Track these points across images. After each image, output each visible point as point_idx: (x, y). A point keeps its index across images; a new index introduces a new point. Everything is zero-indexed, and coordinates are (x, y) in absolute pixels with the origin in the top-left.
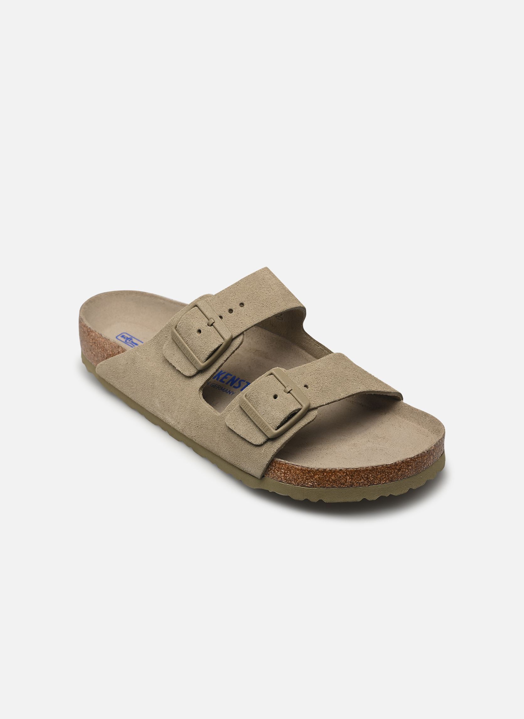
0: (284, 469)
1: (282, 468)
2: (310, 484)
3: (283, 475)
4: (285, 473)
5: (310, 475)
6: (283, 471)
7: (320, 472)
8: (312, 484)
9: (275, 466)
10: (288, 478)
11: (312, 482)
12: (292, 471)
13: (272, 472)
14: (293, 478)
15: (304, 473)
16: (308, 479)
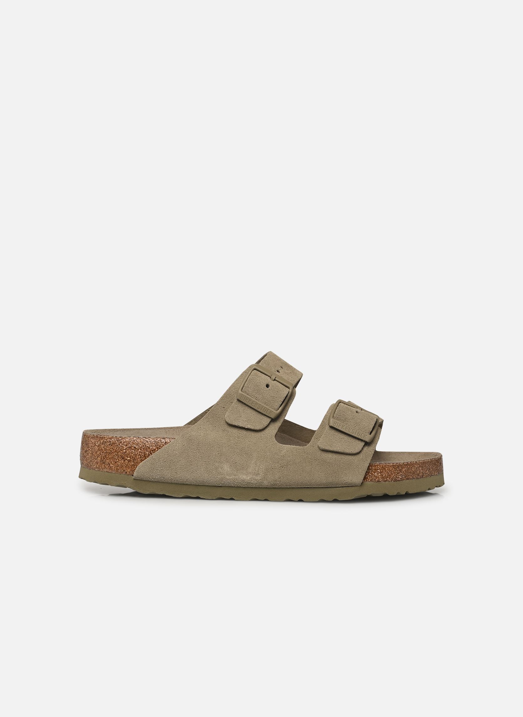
0: (379, 469)
1: (378, 468)
2: (400, 477)
3: (380, 474)
4: (381, 472)
5: (400, 469)
6: (379, 471)
7: (405, 465)
8: (401, 478)
9: (372, 469)
10: (384, 475)
11: (401, 475)
12: (386, 468)
13: (370, 475)
14: (388, 475)
15: (395, 468)
16: (398, 473)
